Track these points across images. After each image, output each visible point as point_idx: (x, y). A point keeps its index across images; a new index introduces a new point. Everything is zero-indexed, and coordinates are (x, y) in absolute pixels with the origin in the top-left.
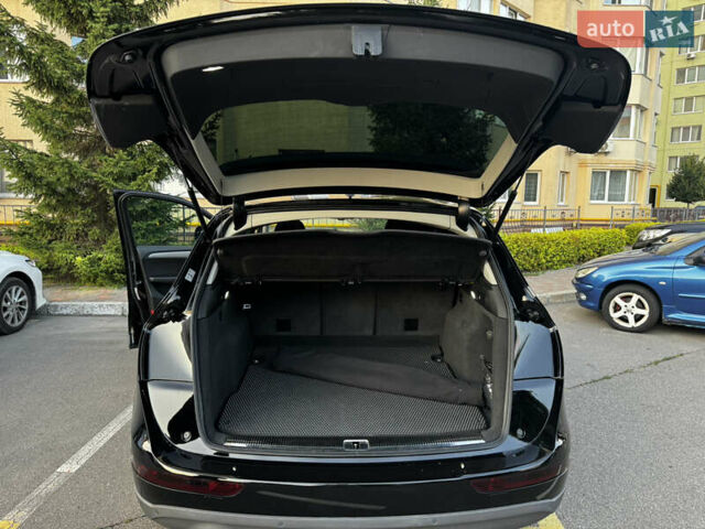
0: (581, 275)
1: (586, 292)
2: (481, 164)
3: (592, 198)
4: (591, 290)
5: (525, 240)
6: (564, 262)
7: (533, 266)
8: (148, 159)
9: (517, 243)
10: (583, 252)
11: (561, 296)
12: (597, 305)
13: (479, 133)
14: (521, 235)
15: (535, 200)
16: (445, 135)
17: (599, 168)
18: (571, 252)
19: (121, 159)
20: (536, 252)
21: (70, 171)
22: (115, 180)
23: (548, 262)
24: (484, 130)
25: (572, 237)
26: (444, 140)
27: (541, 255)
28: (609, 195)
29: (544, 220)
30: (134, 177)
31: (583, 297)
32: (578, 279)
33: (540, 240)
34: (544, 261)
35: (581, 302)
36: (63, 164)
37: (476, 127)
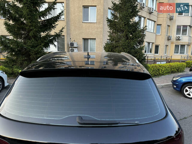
0: (174, 79)
1: (176, 85)
2: (142, 43)
3: (175, 53)
4: (177, 84)
5: (156, 66)
6: (167, 73)
7: (158, 74)
8: (42, 41)
9: (153, 67)
10: (173, 70)
11: (167, 85)
12: (180, 90)
13: (142, 33)
14: (154, 65)
15: (158, 53)
16: (131, 34)
17: (177, 44)
18: (169, 70)
19: (33, 41)
20: (159, 70)
21: (17, 45)
22: (31, 47)
23: (162, 73)
24: (143, 33)
25: (170, 65)
26: (131, 35)
27: (160, 71)
28: (180, 52)
29: (161, 59)
30: (36, 47)
31: (175, 87)
32: (173, 81)
33: (160, 66)
34: (161, 73)
35: (174, 88)
36: (15, 43)
37: (141, 31)
